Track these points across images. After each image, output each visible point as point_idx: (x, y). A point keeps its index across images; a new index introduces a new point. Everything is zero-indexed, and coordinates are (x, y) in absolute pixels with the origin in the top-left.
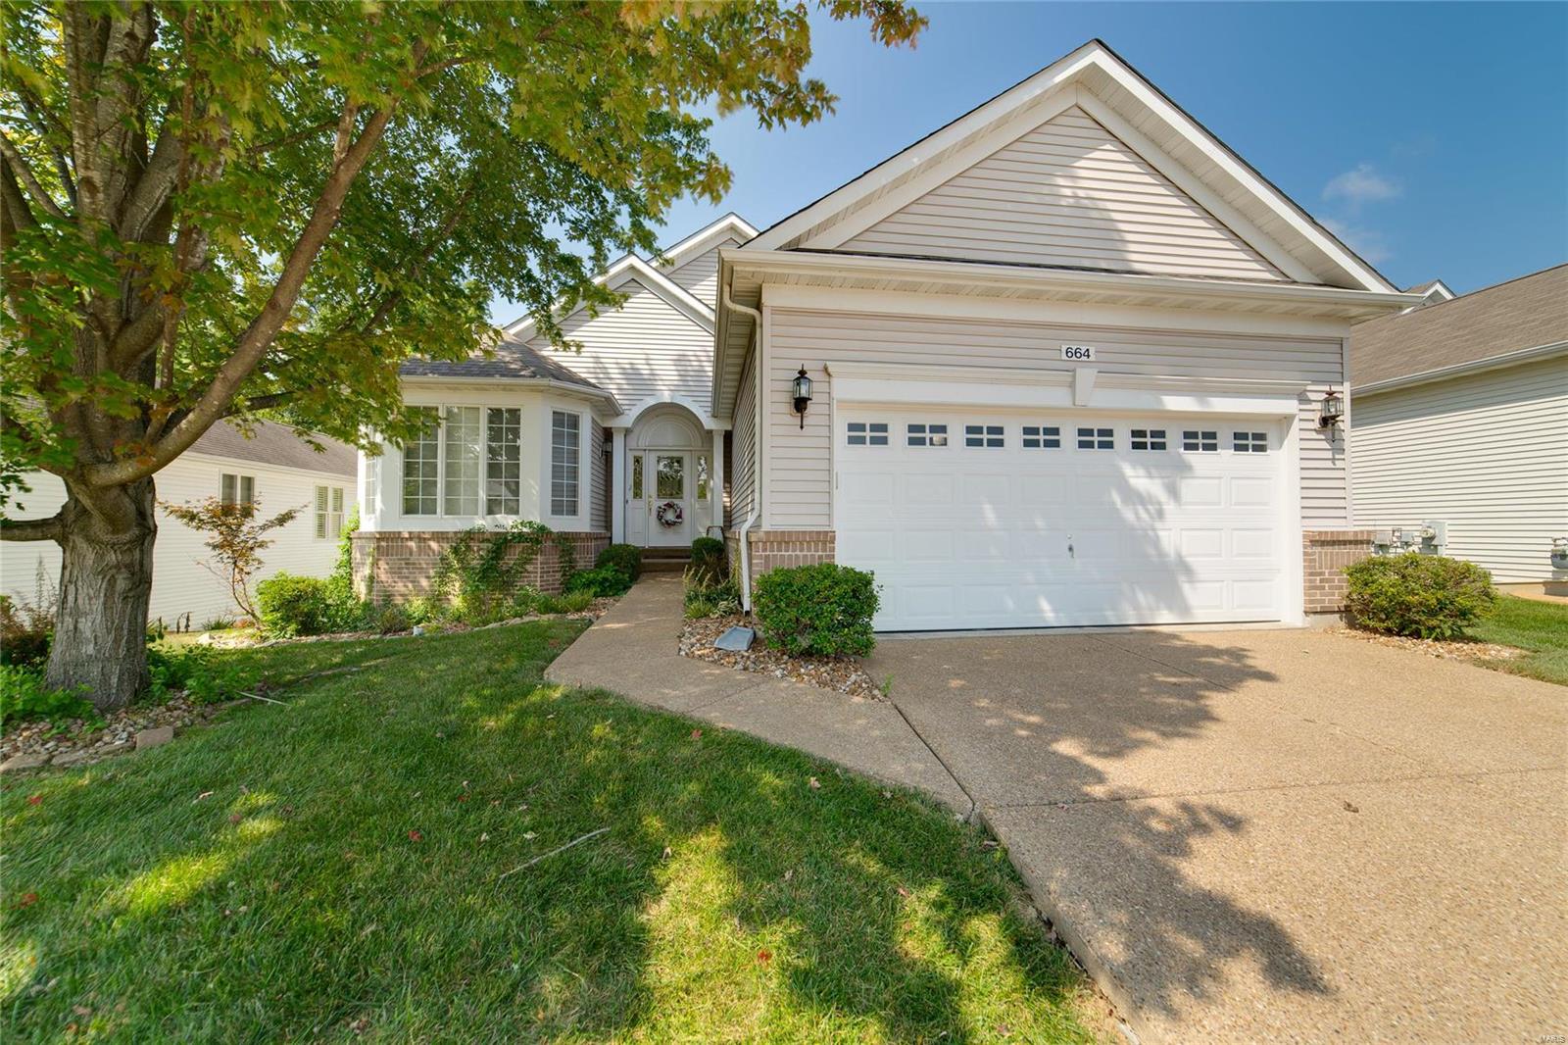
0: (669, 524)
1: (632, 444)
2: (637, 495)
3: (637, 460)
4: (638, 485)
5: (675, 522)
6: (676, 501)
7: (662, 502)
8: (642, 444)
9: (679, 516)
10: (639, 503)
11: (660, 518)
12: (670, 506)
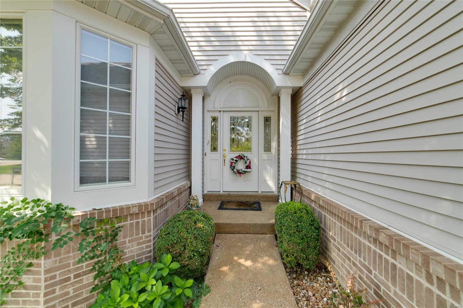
0: (239, 173)
1: (209, 105)
2: (214, 149)
3: (214, 119)
4: (214, 139)
5: (245, 172)
6: (246, 154)
7: (234, 155)
8: (218, 107)
9: (248, 167)
10: (214, 155)
11: (232, 168)
12: (241, 157)
